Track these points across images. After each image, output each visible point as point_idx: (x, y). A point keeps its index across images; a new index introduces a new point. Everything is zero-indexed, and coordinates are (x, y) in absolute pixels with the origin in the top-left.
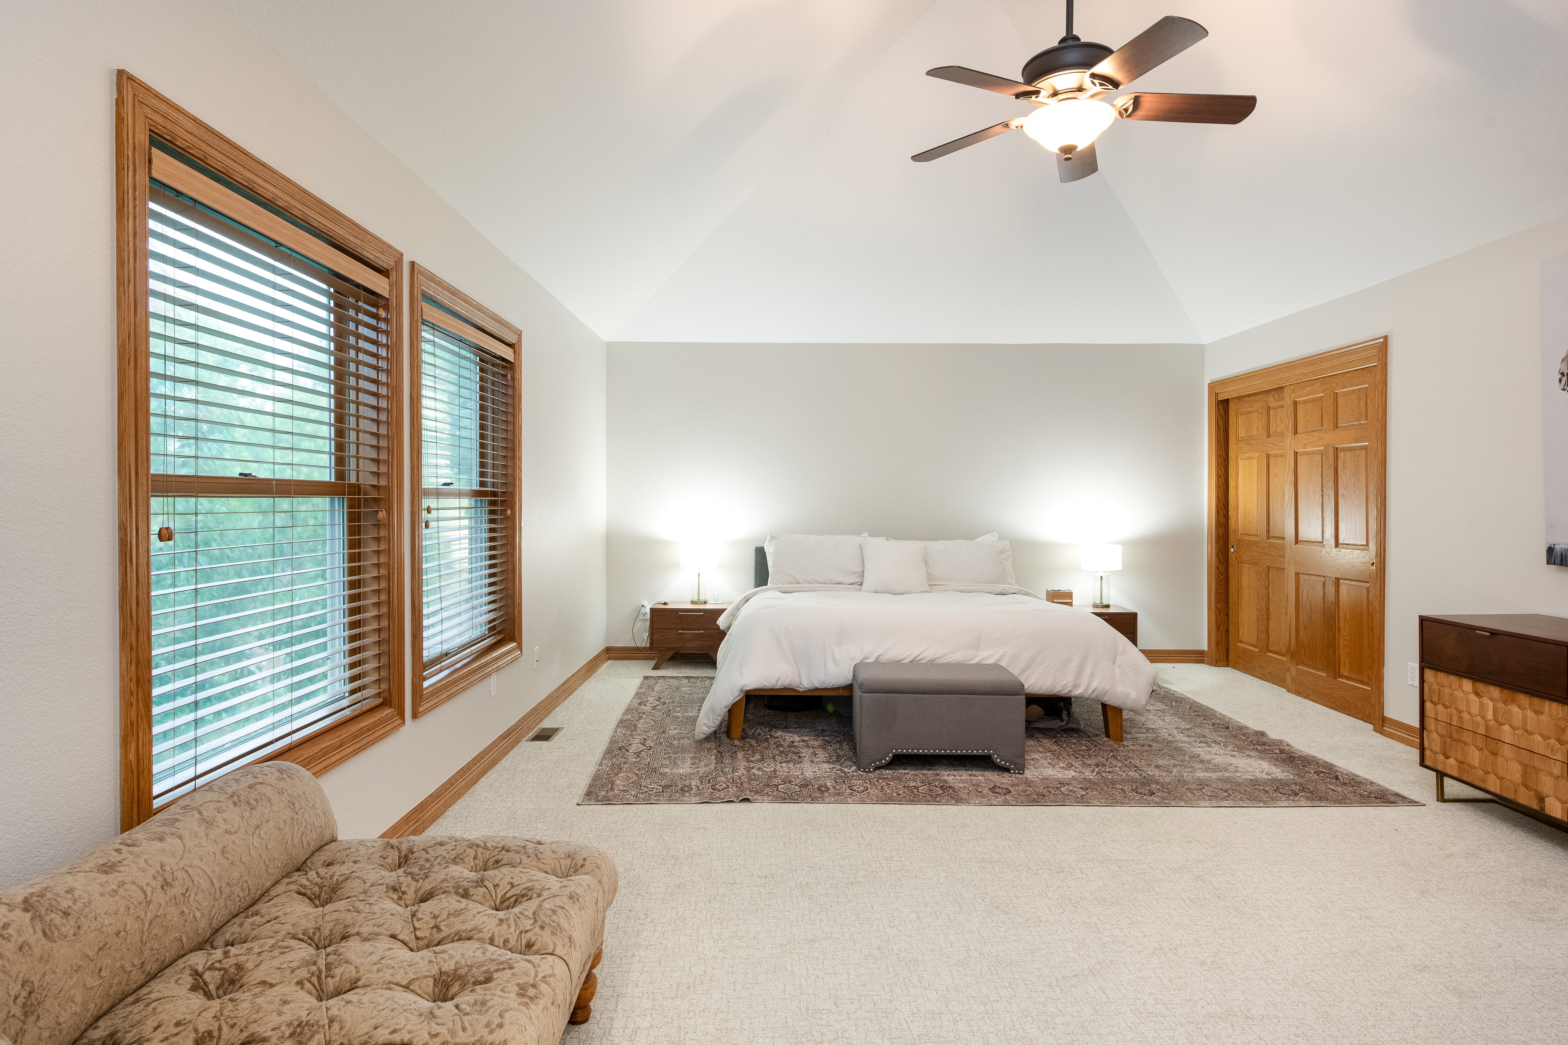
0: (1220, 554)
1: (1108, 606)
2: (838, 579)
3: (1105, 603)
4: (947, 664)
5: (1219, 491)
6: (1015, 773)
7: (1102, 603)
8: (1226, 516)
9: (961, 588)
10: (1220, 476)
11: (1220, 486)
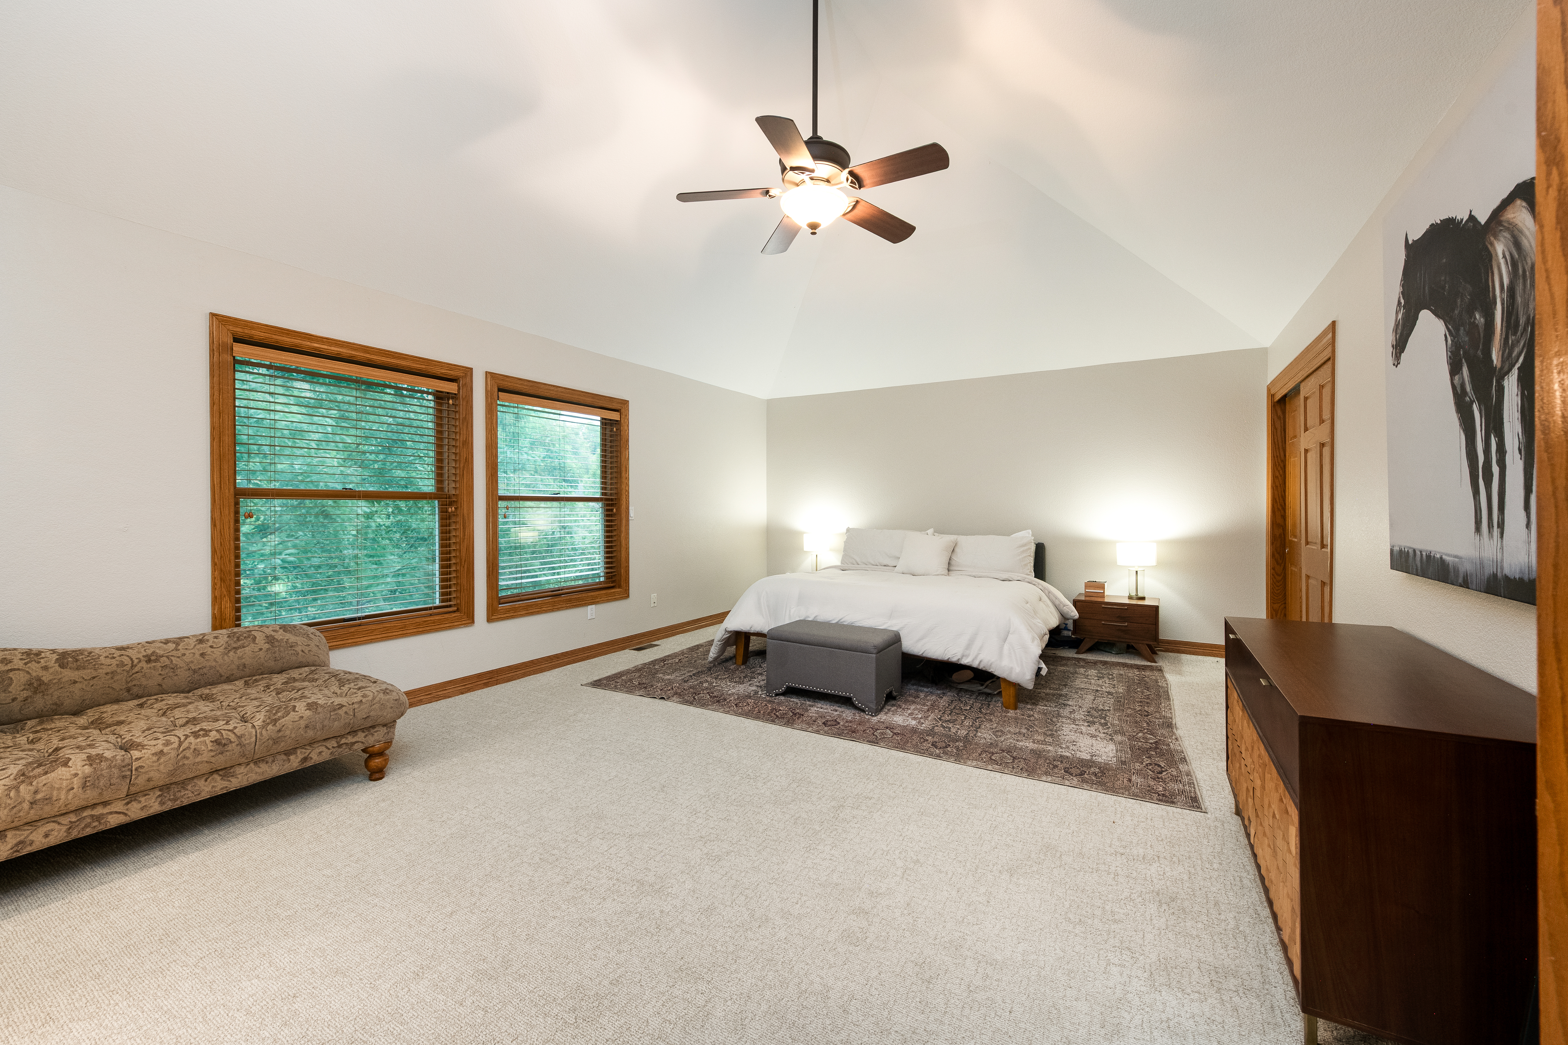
0: (1277, 556)
1: (1143, 598)
2: (885, 563)
3: (1140, 595)
4: (859, 627)
5: (1276, 492)
6: (868, 714)
7: (1137, 595)
8: (1284, 517)
9: (974, 574)
10: (1277, 477)
11: (1277, 487)
